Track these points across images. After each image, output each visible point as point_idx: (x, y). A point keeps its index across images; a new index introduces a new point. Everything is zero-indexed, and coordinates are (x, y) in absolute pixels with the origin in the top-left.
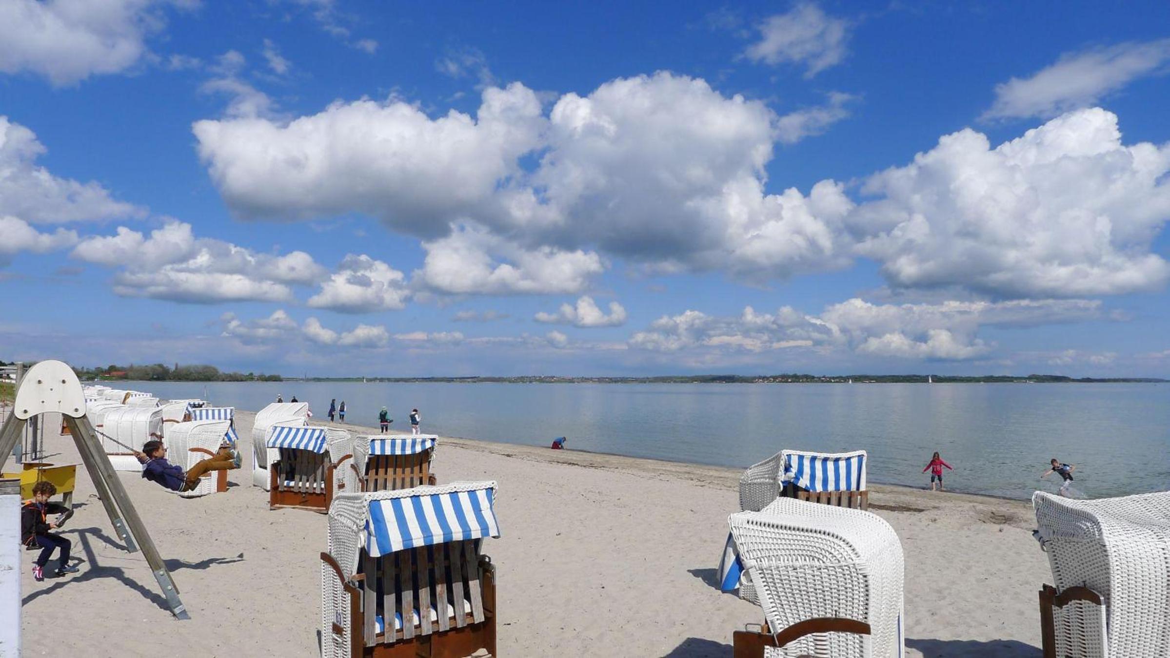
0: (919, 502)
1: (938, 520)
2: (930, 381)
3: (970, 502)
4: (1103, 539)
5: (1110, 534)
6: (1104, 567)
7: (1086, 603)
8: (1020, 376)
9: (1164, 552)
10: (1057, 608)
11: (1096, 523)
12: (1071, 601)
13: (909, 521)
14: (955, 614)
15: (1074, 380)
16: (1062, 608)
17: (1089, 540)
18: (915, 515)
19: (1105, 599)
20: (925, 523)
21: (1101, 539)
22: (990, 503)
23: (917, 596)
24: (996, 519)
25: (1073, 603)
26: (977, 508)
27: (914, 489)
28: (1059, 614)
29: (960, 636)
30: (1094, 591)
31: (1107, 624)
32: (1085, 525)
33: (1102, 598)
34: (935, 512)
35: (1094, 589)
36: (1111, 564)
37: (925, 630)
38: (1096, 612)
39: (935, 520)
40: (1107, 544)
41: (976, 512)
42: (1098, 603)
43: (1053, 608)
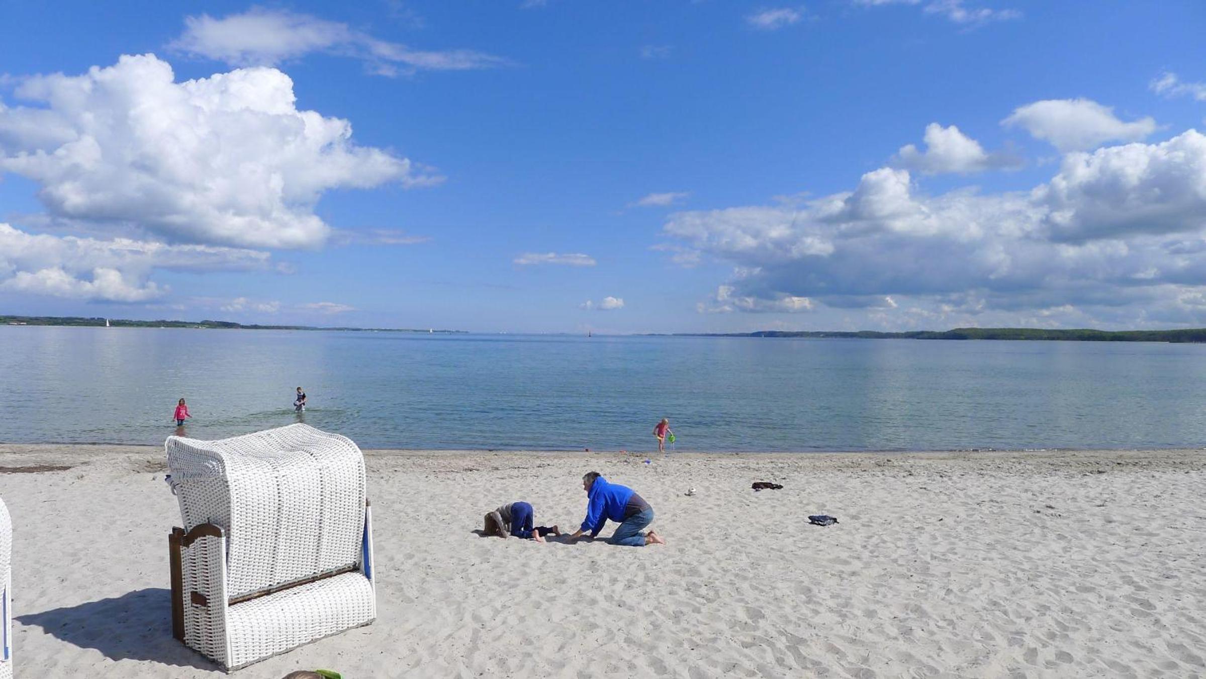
0: (66, 459)
1: (86, 477)
2: (108, 325)
3: (126, 453)
4: (226, 475)
5: (232, 470)
6: (226, 501)
7: (209, 538)
8: (192, 321)
9: (277, 479)
10: (184, 548)
11: (221, 461)
12: (197, 538)
13: (50, 482)
14: (90, 575)
15: (243, 327)
16: (188, 547)
17: (214, 478)
18: (58, 474)
19: (225, 532)
20: (69, 481)
21: (224, 476)
22: (146, 453)
23: (46, 565)
24: (152, 468)
25: (199, 540)
26: (133, 459)
27: (62, 446)
28: (186, 552)
29: (90, 598)
30: (216, 525)
31: (227, 554)
32: (212, 464)
33: (223, 531)
34: (84, 467)
35: (217, 524)
36: (232, 497)
37: (50, 601)
38: (217, 545)
39: (82, 477)
40: (229, 479)
41: (131, 463)
42: (219, 535)
43: (181, 549)
